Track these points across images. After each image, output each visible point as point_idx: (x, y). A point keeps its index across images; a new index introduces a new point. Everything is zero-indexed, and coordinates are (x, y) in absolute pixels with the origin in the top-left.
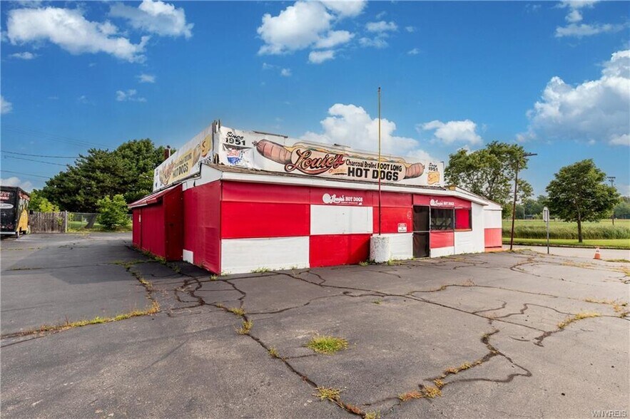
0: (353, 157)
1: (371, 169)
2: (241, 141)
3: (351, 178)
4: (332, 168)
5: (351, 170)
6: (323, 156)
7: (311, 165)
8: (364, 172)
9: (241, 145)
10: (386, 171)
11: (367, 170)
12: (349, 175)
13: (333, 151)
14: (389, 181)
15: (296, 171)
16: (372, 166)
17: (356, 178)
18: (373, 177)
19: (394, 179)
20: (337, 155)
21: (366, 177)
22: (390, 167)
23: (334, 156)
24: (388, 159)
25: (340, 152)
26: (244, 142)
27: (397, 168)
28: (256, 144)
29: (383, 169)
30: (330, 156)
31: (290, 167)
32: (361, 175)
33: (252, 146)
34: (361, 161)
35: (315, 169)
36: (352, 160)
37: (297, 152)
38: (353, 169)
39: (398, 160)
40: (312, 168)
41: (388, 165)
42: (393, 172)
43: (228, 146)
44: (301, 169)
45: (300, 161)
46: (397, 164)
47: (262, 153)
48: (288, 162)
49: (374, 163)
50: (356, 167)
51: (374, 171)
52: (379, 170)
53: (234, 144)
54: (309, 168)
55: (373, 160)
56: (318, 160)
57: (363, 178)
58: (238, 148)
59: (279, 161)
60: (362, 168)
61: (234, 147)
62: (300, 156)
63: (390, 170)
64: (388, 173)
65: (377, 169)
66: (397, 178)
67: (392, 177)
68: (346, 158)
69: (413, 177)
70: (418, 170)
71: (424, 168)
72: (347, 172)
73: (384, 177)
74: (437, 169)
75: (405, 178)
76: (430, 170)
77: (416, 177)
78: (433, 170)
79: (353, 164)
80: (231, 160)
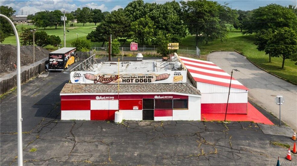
0: (124, 75)
1: (135, 79)
3: (124, 83)
4: (114, 80)
5: (124, 80)
6: (109, 77)
7: (105, 80)
8: (131, 80)
9: (80, 76)
10: (143, 79)
12: (123, 82)
13: (114, 74)
14: (146, 83)
15: (99, 83)
17: (126, 83)
18: (136, 82)
19: (148, 82)
20: (116, 76)
21: (132, 82)
22: (145, 77)
23: (115, 76)
24: (144, 74)
25: (117, 74)
26: (80, 75)
27: (150, 77)
28: (84, 75)
29: (141, 78)
30: (113, 76)
31: (96, 82)
32: (129, 81)
33: (83, 75)
34: (129, 76)
35: (106, 81)
36: (124, 76)
37: (99, 76)
38: (125, 80)
39: (150, 74)
40: (105, 81)
41: (144, 77)
42: (147, 79)
43: (74, 77)
44: (101, 82)
45: (100, 79)
46: (149, 76)
47: (86, 78)
48: (95, 80)
49: (136, 76)
50: (126, 79)
51: (136, 80)
53: (77, 76)
54: (104, 81)
55: (135, 75)
56: (107, 78)
57: (130, 83)
58: (78, 77)
59: (92, 80)
60: (130, 79)
62: (100, 77)
63: (145, 78)
64: (144, 80)
65: (138, 78)
66: (151, 81)
67: (148, 81)
68: (121, 76)
69: (161, 80)
70: (164, 77)
71: (169, 75)
72: (122, 81)
73: (142, 82)
74: (181, 74)
75: (156, 80)
76: (175, 76)
77: (163, 80)
78: (177, 75)
79: (125, 78)
80: (76, 81)
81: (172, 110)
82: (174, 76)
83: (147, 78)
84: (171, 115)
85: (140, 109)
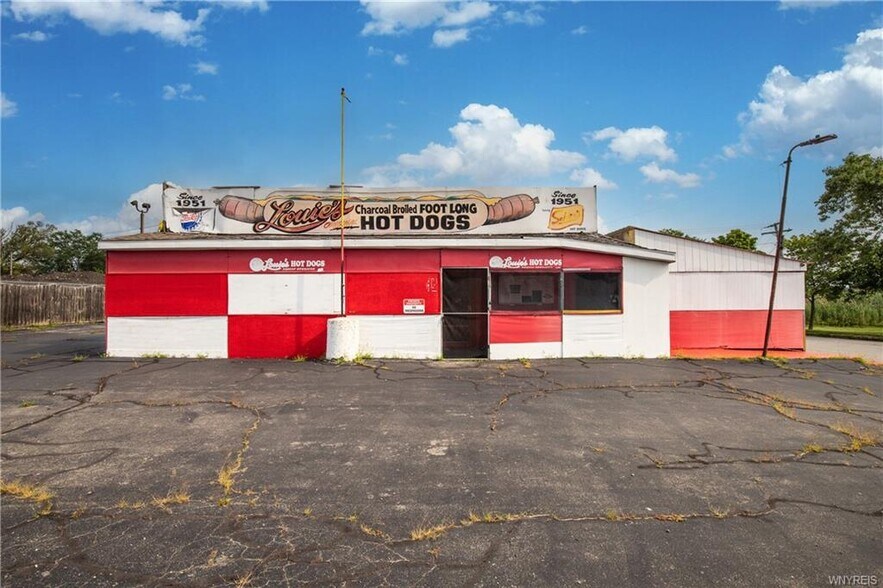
0: (369, 200)
1: (407, 216)
2: (199, 201)
3: (368, 232)
4: (329, 220)
5: (367, 220)
6: (311, 205)
7: (294, 221)
8: (392, 222)
9: (200, 206)
10: (440, 215)
11: (397, 219)
12: (363, 227)
13: (327, 195)
14: (448, 232)
15: (271, 231)
16: (407, 209)
17: (376, 231)
18: (413, 226)
19: (459, 227)
20: (336, 201)
21: (397, 227)
22: (448, 209)
23: (331, 203)
24: (443, 196)
25: (342, 197)
26: (203, 203)
27: (465, 208)
28: (218, 202)
29: (433, 213)
30: (325, 203)
31: (262, 227)
32: (387, 226)
33: (213, 205)
34: (386, 205)
35: (301, 224)
36: (368, 205)
37: (272, 206)
38: (371, 218)
39: (467, 194)
40: (295, 223)
41: (444, 206)
42: (455, 215)
43: (181, 210)
44: (279, 227)
45: (277, 216)
46: (462, 202)
47: (223, 212)
48: (261, 220)
49: (412, 205)
50: (375, 216)
51: (412, 219)
52: (425, 215)
53: (191, 206)
54: (291, 225)
55: (410, 200)
56: (304, 212)
57: (391, 231)
58: (196, 211)
59: (246, 220)
60: (389, 215)
61: (189, 211)
62: (276, 210)
63: (448, 213)
64: (444, 218)
65: (418, 214)
66: (467, 225)
67: (456, 223)
68: (356, 204)
69: (506, 220)
70: (518, 207)
71: (536, 201)
72: (359, 224)
73: (436, 227)
74: (576, 201)
75: (488, 223)
76: (556, 206)
77: (514, 220)
78: (564, 205)
79: (371, 211)
80: (185, 226)
81: (561, 315)
82: (550, 205)
83: (452, 211)
84: (558, 336)
85: (430, 311)
